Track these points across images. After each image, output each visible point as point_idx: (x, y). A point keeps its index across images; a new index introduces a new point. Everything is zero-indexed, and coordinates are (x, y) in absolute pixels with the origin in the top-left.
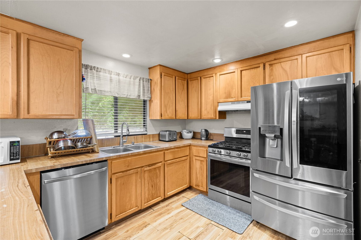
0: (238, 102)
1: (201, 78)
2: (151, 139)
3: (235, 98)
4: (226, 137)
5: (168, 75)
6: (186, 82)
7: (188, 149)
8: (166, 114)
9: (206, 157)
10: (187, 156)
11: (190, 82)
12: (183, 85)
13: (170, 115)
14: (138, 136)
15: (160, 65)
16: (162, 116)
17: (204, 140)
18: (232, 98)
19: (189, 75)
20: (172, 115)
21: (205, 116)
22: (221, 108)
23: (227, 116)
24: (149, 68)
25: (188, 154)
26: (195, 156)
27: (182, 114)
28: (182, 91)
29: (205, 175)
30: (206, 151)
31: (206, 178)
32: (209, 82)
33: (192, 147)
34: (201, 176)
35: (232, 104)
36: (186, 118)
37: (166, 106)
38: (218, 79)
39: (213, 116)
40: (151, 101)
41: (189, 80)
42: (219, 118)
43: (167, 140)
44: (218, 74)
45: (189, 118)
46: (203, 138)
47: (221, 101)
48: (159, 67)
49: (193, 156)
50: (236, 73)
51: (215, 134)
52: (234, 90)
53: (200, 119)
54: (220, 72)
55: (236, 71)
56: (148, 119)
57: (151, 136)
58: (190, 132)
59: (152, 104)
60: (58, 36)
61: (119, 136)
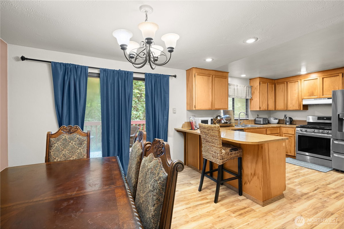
0: (320, 98)
1: (287, 82)
2: (251, 123)
3: (317, 96)
4: (308, 122)
5: (264, 82)
6: (274, 85)
7: (279, 129)
8: (263, 107)
9: (294, 134)
10: (278, 133)
11: (277, 86)
12: (272, 88)
13: (264, 108)
14: (244, 120)
15: (259, 77)
16: (260, 109)
17: (288, 124)
18: (315, 96)
19: (276, 81)
20: (266, 107)
21: (290, 108)
22: (305, 102)
23: (309, 108)
24: (250, 79)
25: (279, 132)
26: (284, 133)
27: (271, 107)
28: (272, 91)
29: (293, 145)
30: (294, 131)
31: (294, 147)
32: (294, 85)
33: (282, 128)
34: (289, 146)
35: (314, 100)
36: (274, 110)
37: (262, 103)
38: (303, 84)
39: (298, 108)
40: (251, 99)
41: (276, 84)
42: (303, 110)
43: (262, 123)
44: (303, 80)
45: (276, 109)
46: (287, 123)
47: (305, 98)
48: (259, 78)
49: (283, 133)
50: (318, 80)
51: (297, 120)
52: (317, 91)
53: (287, 110)
54: (304, 79)
55: (319, 78)
56: (249, 110)
57: (251, 121)
58: (277, 119)
59: (252, 101)
60: (222, 73)
61: (238, 120)
